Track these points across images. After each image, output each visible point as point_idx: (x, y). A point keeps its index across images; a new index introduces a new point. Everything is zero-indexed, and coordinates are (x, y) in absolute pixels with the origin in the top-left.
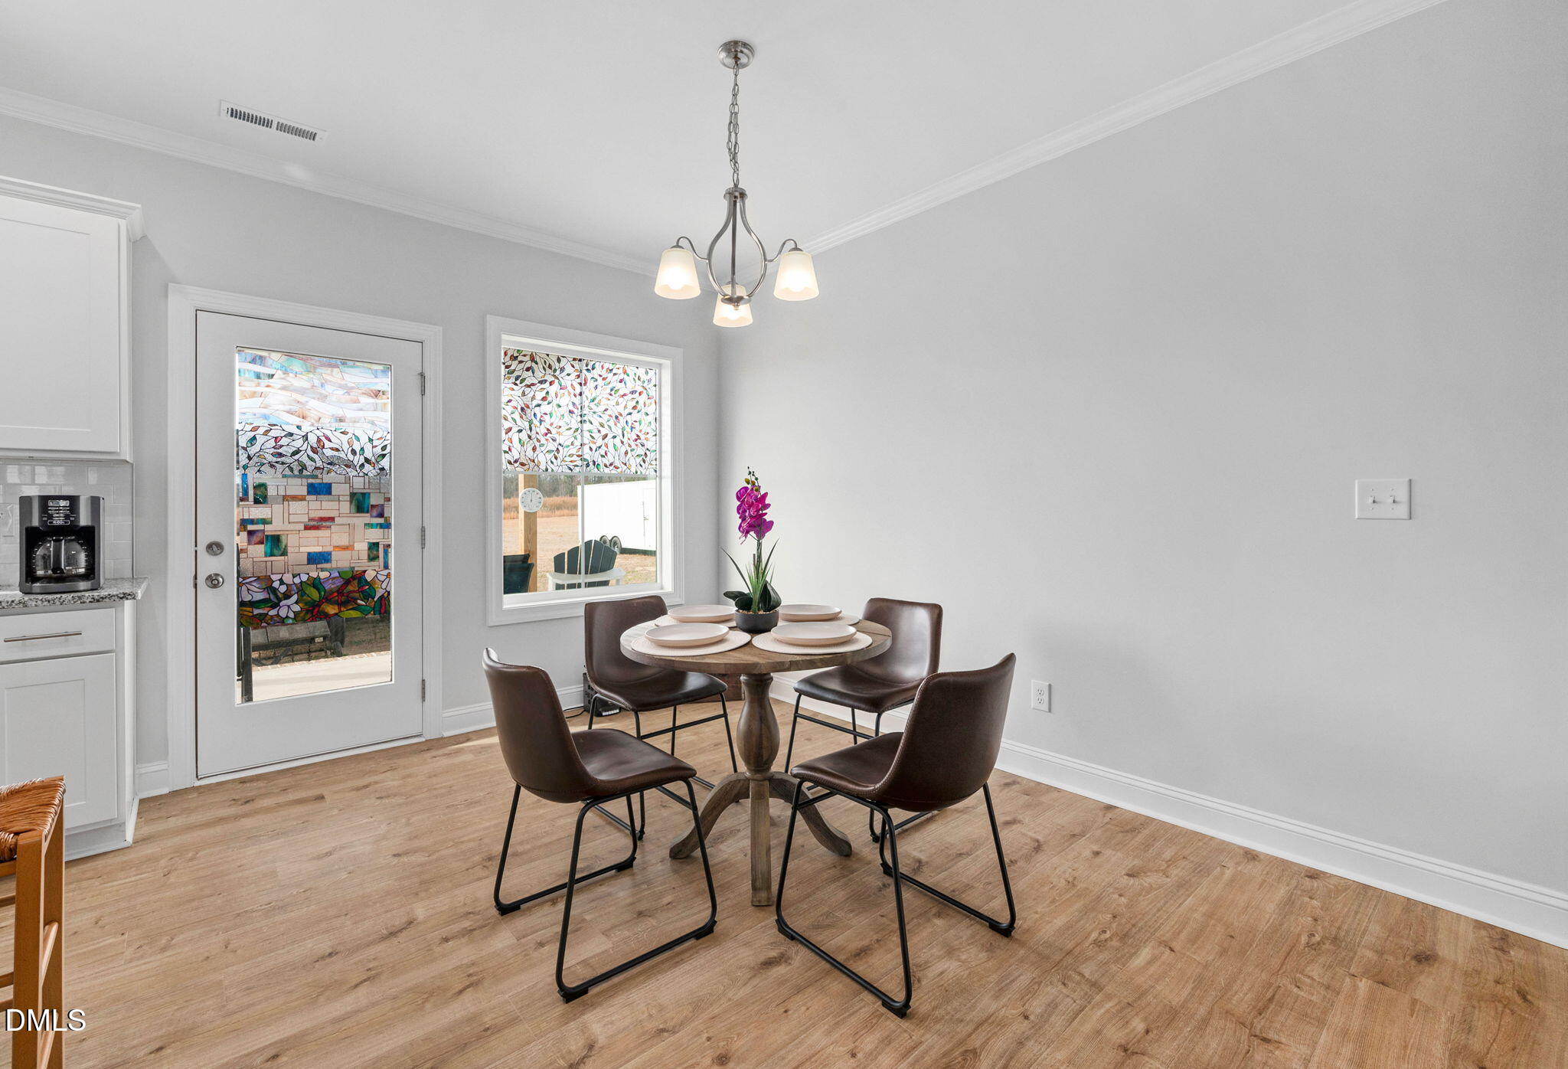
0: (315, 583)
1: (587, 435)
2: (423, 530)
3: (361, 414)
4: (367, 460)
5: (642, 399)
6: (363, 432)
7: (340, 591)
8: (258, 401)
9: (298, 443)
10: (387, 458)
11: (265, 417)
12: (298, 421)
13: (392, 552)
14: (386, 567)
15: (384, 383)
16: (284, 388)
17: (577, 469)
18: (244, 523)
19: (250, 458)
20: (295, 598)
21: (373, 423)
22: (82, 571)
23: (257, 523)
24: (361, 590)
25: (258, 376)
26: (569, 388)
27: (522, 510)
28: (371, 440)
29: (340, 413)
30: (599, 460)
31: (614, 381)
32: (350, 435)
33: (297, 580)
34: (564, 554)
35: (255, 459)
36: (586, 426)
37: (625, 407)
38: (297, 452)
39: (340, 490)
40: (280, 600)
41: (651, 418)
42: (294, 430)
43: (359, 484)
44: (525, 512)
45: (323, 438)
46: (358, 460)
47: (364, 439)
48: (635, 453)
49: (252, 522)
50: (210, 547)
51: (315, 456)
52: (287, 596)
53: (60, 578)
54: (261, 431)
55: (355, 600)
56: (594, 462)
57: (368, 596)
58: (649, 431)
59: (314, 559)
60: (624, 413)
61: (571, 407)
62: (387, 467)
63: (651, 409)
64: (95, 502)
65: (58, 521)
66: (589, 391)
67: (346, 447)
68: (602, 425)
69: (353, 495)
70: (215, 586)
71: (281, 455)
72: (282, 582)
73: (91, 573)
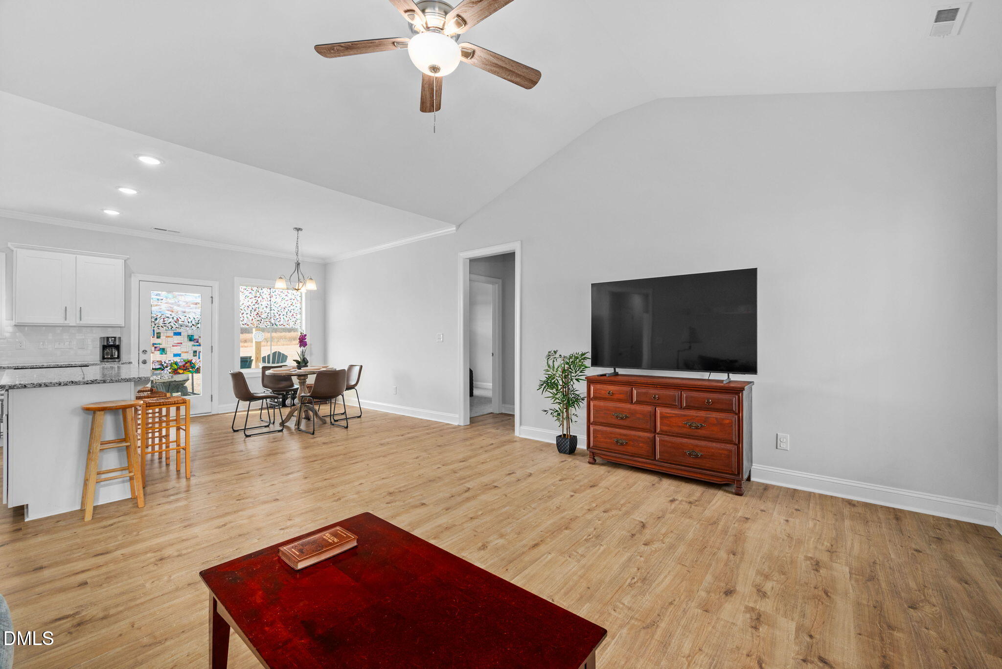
0: (176, 363)
1: (272, 314)
2: (212, 347)
3: (191, 310)
4: (193, 325)
5: (294, 302)
6: (192, 316)
7: (184, 366)
8: (158, 307)
9: (171, 320)
10: (200, 324)
11: (160, 312)
12: (170, 313)
13: (201, 354)
14: (199, 358)
15: (199, 300)
16: (166, 303)
17: (269, 326)
18: (153, 344)
19: (155, 325)
20: (169, 367)
21: (195, 313)
22: (116, 356)
23: (158, 344)
24: (191, 365)
25: (158, 300)
26: (266, 299)
27: (254, 341)
28: (194, 318)
29: (184, 310)
30: (277, 323)
31: (283, 296)
32: (187, 317)
33: (170, 362)
34: (265, 356)
35: (157, 325)
36: (272, 312)
37: (288, 304)
38: (170, 322)
39: (185, 334)
40: (164, 368)
41: (298, 308)
42: (170, 316)
43: (190, 333)
44: (256, 342)
45: (178, 318)
46: (190, 324)
47: (192, 319)
48: (292, 320)
49: (156, 344)
50: (143, 351)
51: (176, 324)
52: (167, 367)
53: (112, 358)
54: (159, 316)
55: (189, 369)
56: (275, 324)
57: (193, 368)
58: (297, 312)
59: (175, 355)
60: (287, 307)
61: (266, 305)
62: (200, 327)
63: (298, 305)
64: (120, 338)
65: (111, 343)
66: (273, 299)
67: (186, 321)
68: (279, 311)
69: (188, 336)
70: (145, 363)
71: (165, 324)
72: (165, 363)
73: (119, 357)
